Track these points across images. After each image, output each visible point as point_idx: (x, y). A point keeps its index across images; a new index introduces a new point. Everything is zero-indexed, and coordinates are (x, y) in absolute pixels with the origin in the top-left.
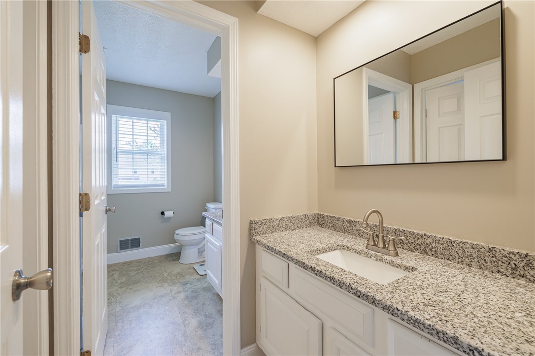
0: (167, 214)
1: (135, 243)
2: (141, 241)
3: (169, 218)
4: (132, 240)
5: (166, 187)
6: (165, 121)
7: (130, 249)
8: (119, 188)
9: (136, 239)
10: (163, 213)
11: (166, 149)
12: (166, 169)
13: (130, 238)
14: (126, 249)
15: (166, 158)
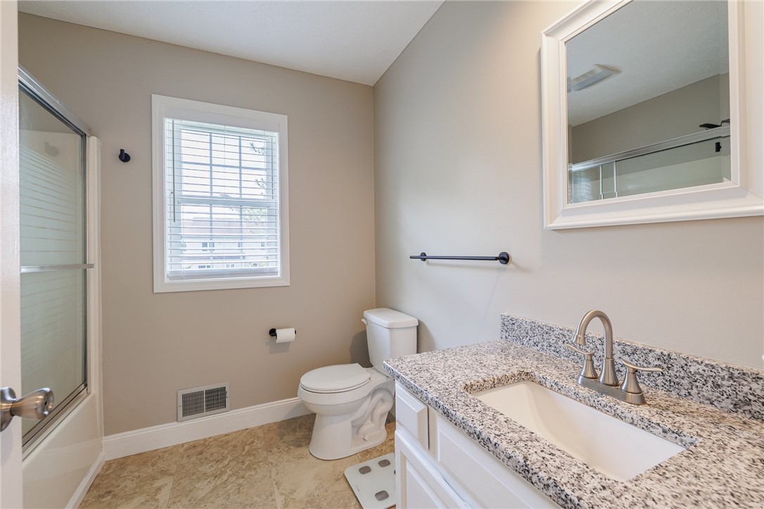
0: (283, 335)
1: (215, 399)
2: (228, 395)
3: (286, 344)
4: (208, 392)
5: (279, 275)
6: (276, 134)
7: (205, 413)
8: (181, 278)
9: (217, 390)
10: (273, 332)
11: (278, 195)
12: (279, 244)
13: (204, 388)
14: (197, 412)
15: (278, 214)
